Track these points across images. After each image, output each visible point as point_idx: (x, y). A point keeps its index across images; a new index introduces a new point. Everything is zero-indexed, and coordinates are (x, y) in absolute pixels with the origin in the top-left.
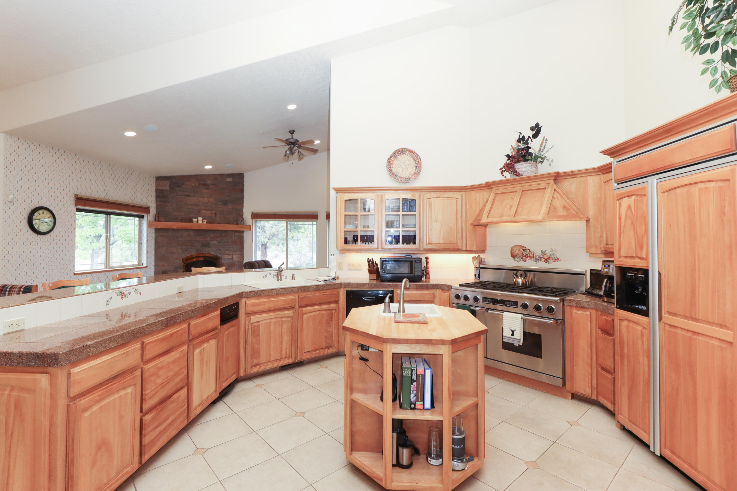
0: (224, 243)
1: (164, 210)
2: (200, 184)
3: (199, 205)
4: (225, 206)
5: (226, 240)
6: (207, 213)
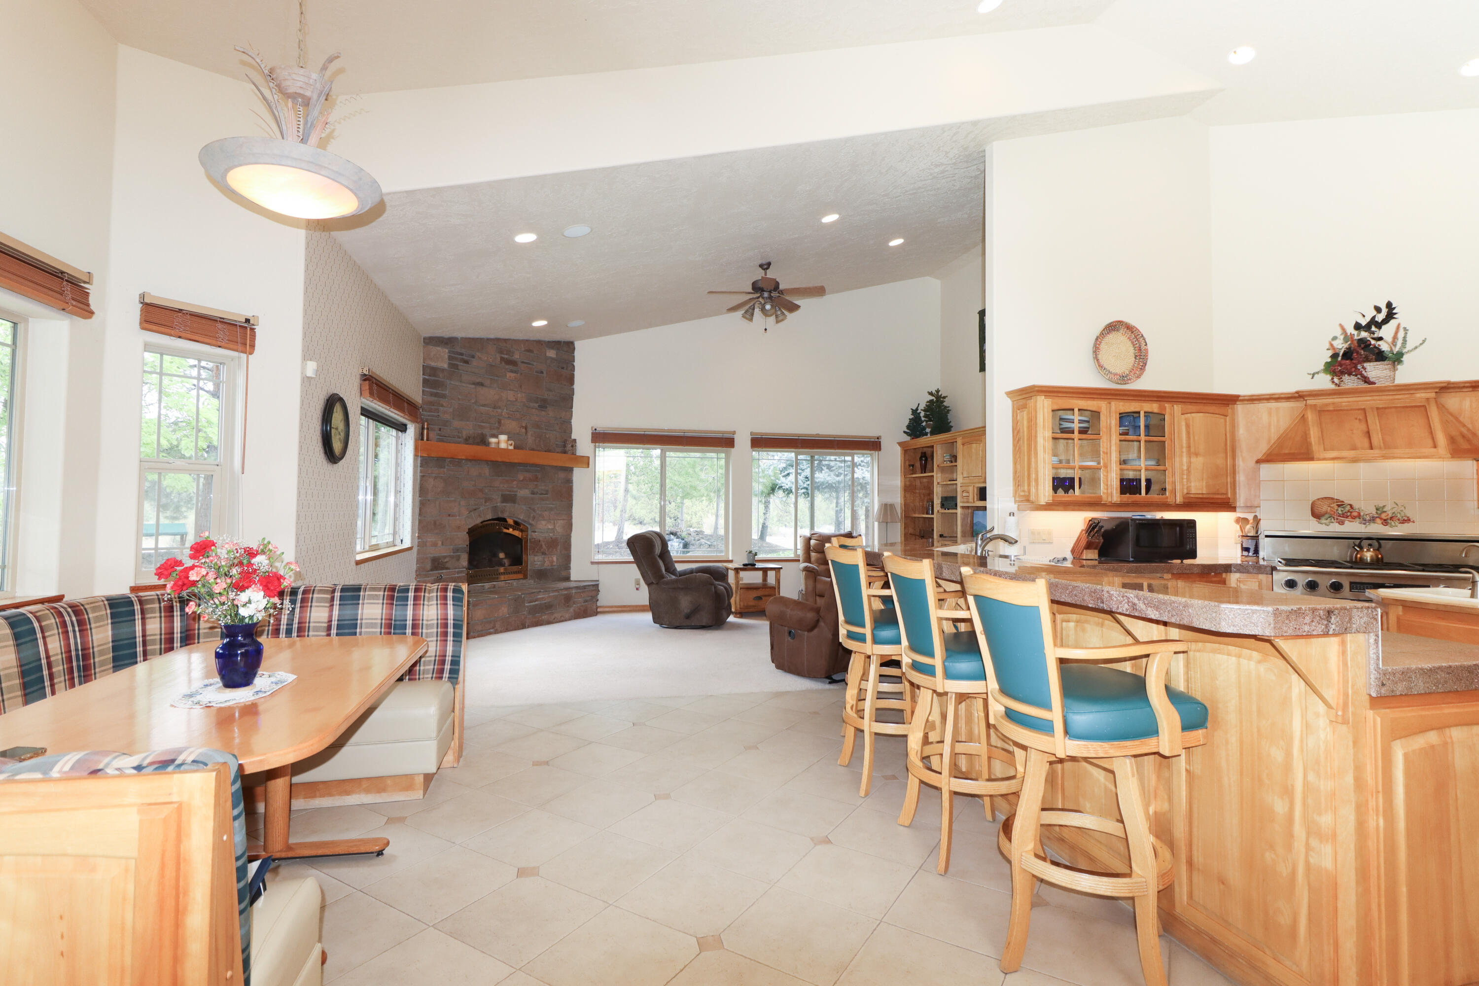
0: (541, 494)
1: (436, 414)
2: (502, 359)
3: (500, 408)
4: (543, 413)
5: (543, 488)
6: (512, 425)
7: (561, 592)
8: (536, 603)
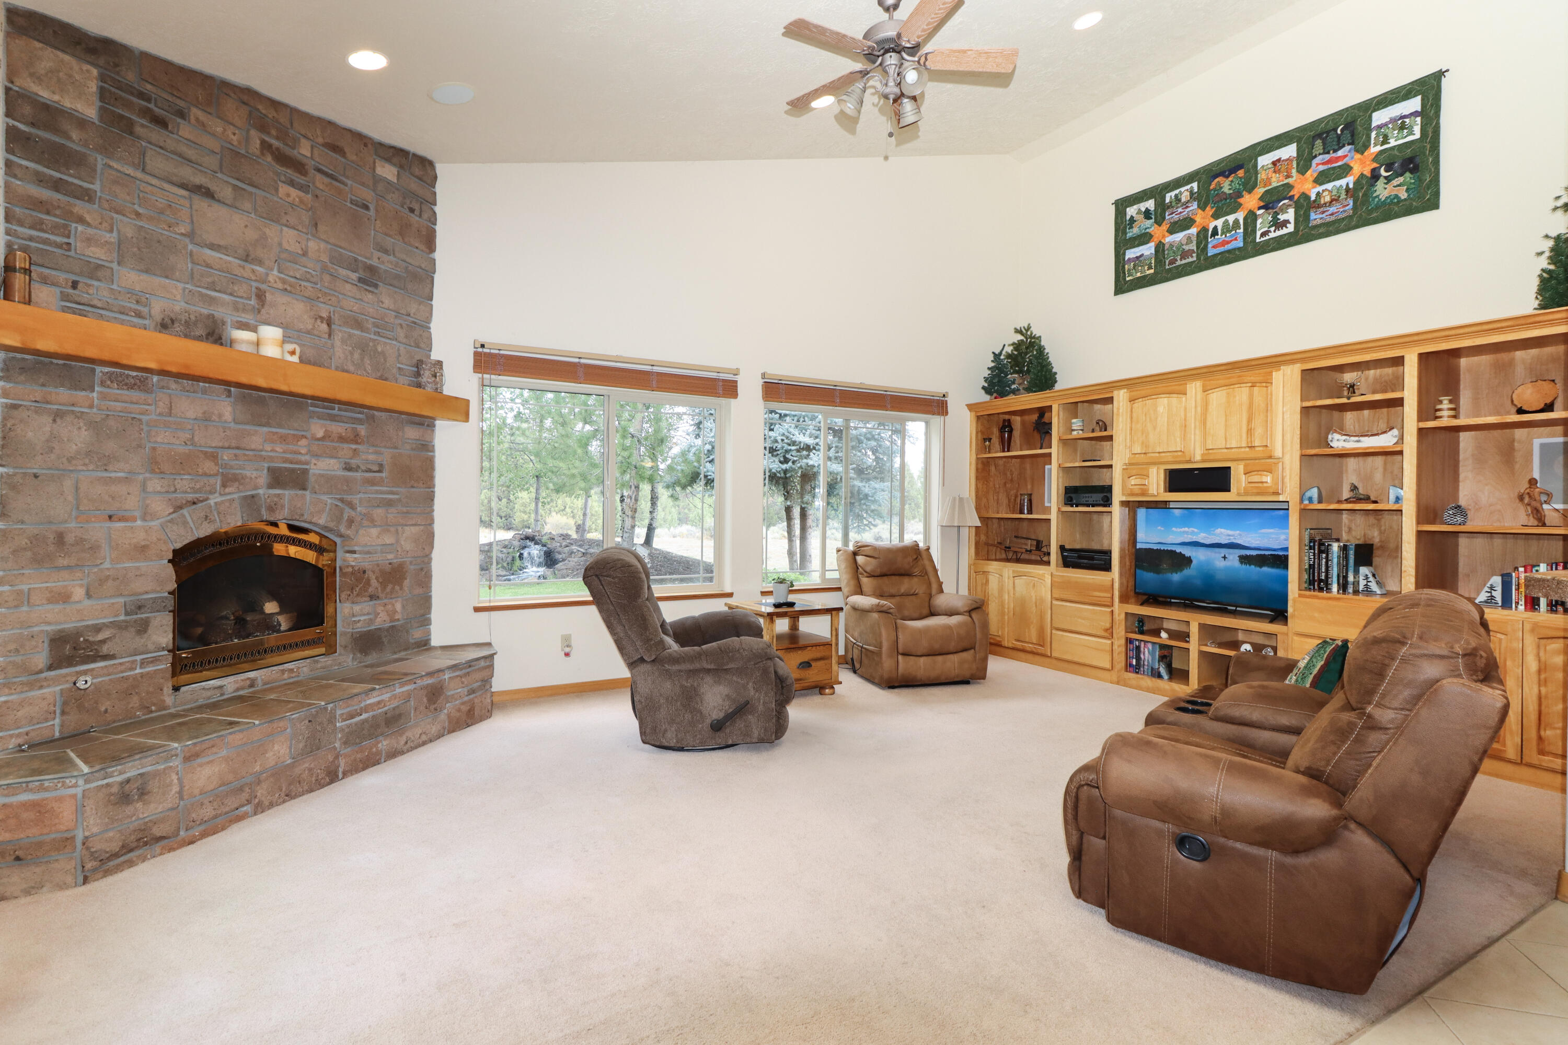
0: (366, 471)
1: (59, 239)
2: (266, 147)
3: (260, 262)
4: (370, 296)
5: (371, 457)
6: (297, 310)
7: (420, 683)
8: (364, 716)
